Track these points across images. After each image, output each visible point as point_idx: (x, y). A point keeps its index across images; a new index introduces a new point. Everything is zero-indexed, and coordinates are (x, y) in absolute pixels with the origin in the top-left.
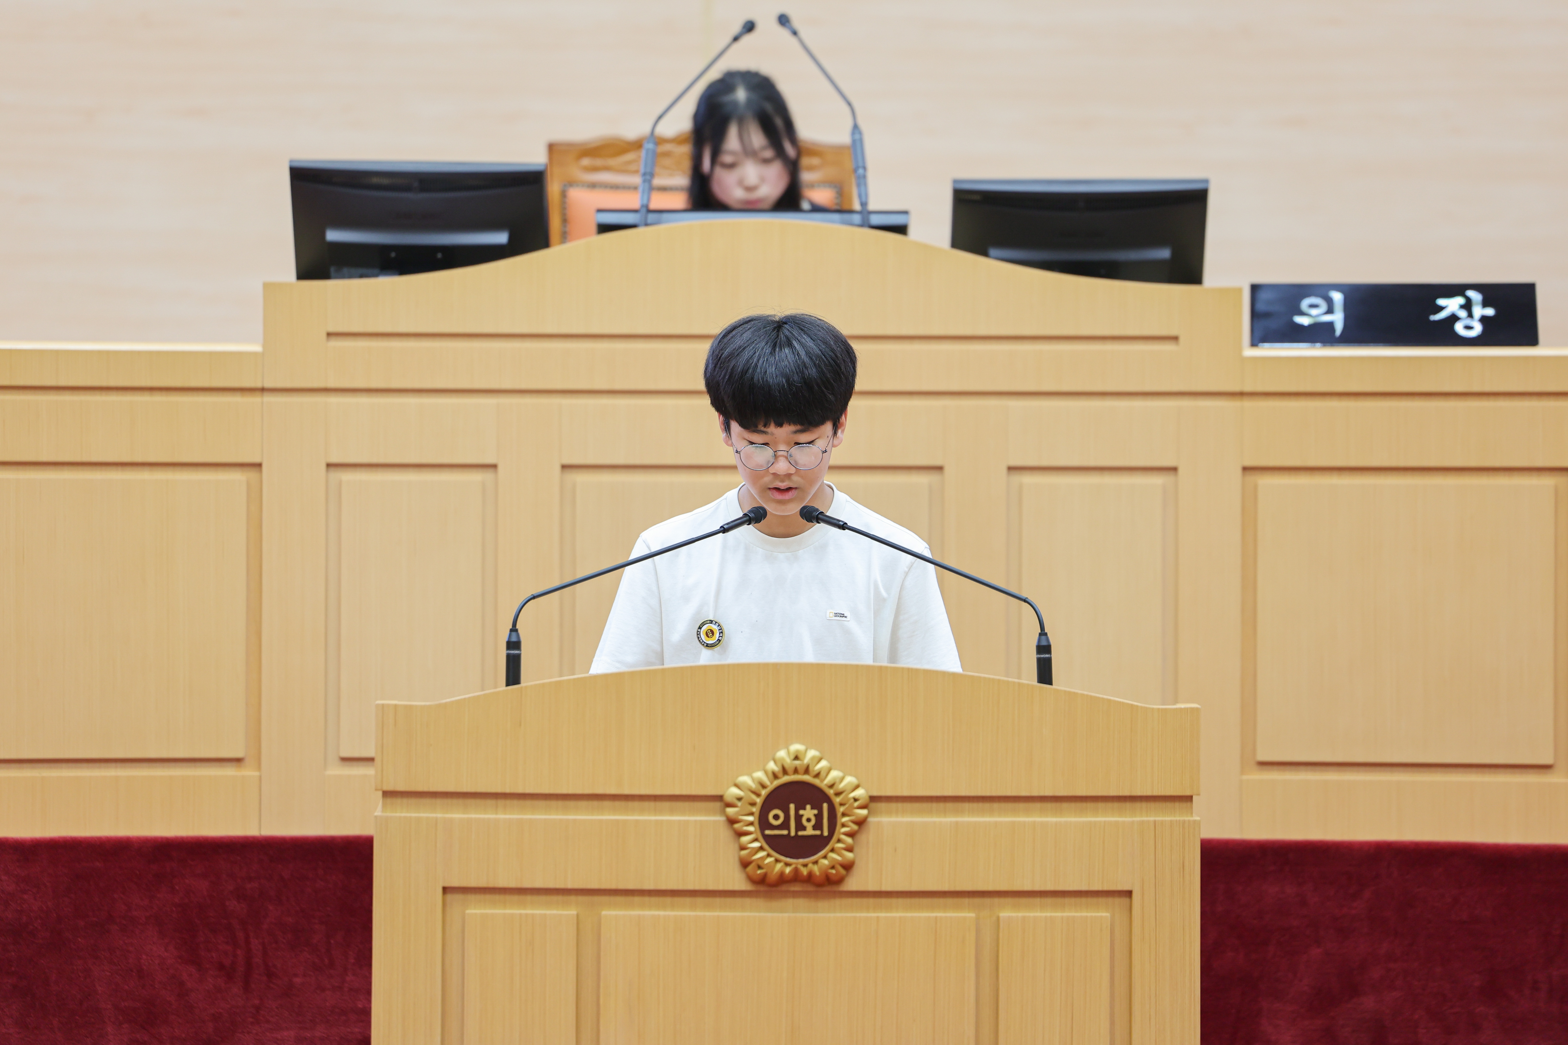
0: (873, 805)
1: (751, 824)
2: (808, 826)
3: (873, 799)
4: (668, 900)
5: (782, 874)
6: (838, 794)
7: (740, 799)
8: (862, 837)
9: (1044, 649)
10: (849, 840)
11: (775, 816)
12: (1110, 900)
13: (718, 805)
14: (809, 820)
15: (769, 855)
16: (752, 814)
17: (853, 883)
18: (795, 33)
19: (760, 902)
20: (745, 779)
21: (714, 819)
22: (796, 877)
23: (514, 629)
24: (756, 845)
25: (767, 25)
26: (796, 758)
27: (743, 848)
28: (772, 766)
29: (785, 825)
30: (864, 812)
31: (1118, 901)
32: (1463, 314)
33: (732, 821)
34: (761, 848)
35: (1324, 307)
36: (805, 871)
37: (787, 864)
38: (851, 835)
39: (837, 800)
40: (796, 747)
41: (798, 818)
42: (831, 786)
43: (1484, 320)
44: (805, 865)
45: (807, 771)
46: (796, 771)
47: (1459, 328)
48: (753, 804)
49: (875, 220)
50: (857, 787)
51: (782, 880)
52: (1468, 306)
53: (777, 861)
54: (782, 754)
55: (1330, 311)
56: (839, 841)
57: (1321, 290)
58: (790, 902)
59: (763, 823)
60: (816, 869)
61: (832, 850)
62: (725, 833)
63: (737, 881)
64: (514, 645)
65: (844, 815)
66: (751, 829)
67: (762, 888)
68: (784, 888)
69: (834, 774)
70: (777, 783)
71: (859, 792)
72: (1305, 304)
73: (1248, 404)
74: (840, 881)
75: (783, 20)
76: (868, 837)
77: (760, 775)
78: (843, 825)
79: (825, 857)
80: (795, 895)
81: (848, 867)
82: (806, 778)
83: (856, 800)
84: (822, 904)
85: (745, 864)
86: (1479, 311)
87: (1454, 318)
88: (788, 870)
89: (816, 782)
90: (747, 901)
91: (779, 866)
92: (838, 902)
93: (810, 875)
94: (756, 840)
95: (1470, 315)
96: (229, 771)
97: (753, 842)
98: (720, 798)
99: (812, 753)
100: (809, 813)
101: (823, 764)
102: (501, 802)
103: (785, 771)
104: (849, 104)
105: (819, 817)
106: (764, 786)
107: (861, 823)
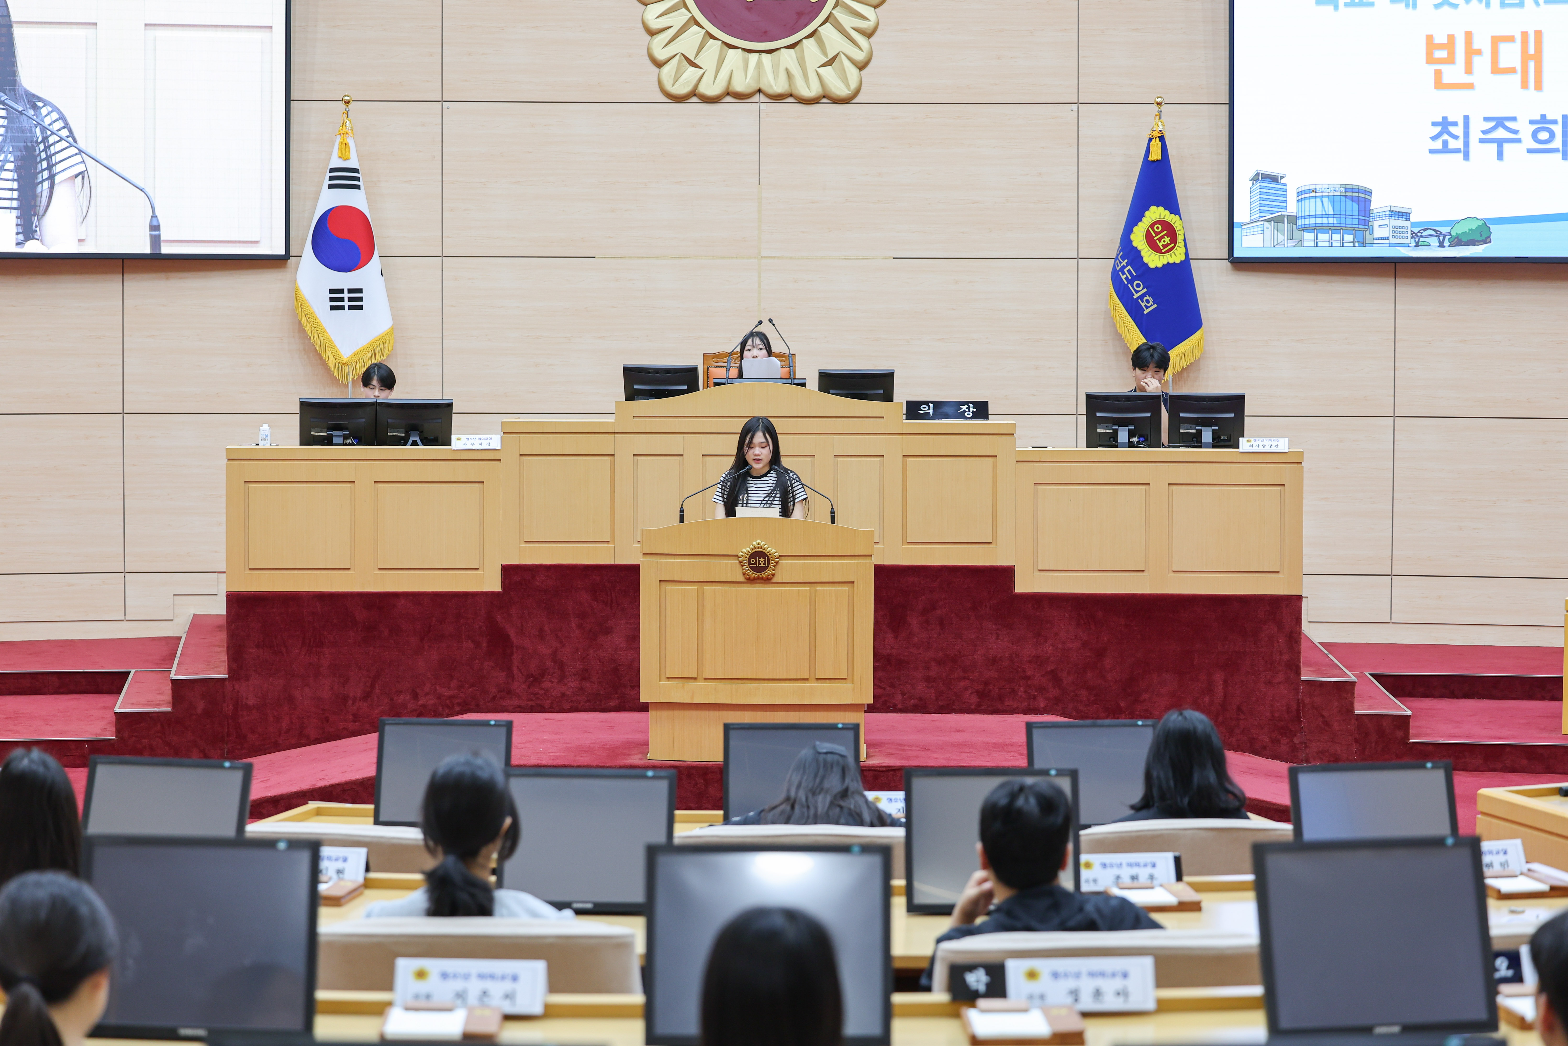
0: (780, 558)
1: (746, 563)
2: (762, 563)
3: (780, 556)
4: (723, 584)
5: (755, 577)
6: (770, 555)
7: (742, 556)
8: (777, 567)
9: (833, 513)
10: (773, 567)
11: (753, 561)
12: (848, 584)
13: (736, 557)
14: (762, 562)
15: (751, 572)
16: (746, 560)
17: (775, 580)
18: (774, 325)
19: (749, 585)
20: (744, 550)
21: (735, 561)
22: (758, 578)
23: (682, 507)
24: (747, 569)
25: (766, 322)
26: (759, 544)
27: (743, 570)
28: (752, 546)
29: (755, 563)
30: (778, 559)
31: (850, 584)
32: (967, 410)
33: (740, 562)
34: (749, 570)
35: (927, 408)
36: (761, 576)
37: (756, 574)
38: (774, 566)
39: (770, 556)
40: (758, 541)
41: (759, 561)
42: (768, 552)
43: (973, 412)
44: (761, 575)
45: (761, 548)
46: (758, 548)
47: (966, 414)
48: (746, 557)
49: (796, 381)
50: (776, 552)
51: (755, 579)
52: (969, 408)
53: (753, 573)
54: (754, 543)
55: (929, 409)
56: (771, 568)
57: (926, 403)
58: (757, 585)
59: (749, 563)
60: (764, 575)
61: (769, 570)
62: (738, 565)
63: (742, 579)
64: (682, 511)
65: (772, 560)
66: (746, 564)
67: (749, 581)
68: (755, 581)
69: (769, 549)
70: (753, 551)
71: (776, 554)
72: (922, 407)
73: (904, 437)
74: (771, 579)
75: (770, 321)
76: (779, 566)
77: (748, 549)
78: (772, 563)
79: (767, 572)
80: (758, 583)
81: (773, 575)
82: (761, 550)
83: (775, 556)
84: (766, 585)
85: (744, 574)
86: (972, 409)
87: (965, 411)
88: (756, 576)
89: (764, 551)
90: (745, 584)
91: (754, 575)
92: (771, 585)
93: (762, 577)
94: (747, 567)
95: (969, 411)
96: (605, 545)
97: (746, 568)
98: (737, 556)
99: (763, 543)
100: (762, 560)
101: (766, 546)
102: (676, 557)
103: (755, 548)
104: (788, 347)
105: (765, 561)
106: (749, 552)
107: (777, 563)
